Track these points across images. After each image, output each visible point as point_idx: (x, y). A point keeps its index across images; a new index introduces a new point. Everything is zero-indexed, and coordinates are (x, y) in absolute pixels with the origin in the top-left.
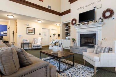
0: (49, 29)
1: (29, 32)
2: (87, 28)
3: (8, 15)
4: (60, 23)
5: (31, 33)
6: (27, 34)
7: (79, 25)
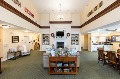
0: (28, 37)
1: (14, 41)
2: (60, 39)
3: (3, 25)
4: (40, 33)
5: (16, 41)
6: (12, 42)
7: (57, 37)
